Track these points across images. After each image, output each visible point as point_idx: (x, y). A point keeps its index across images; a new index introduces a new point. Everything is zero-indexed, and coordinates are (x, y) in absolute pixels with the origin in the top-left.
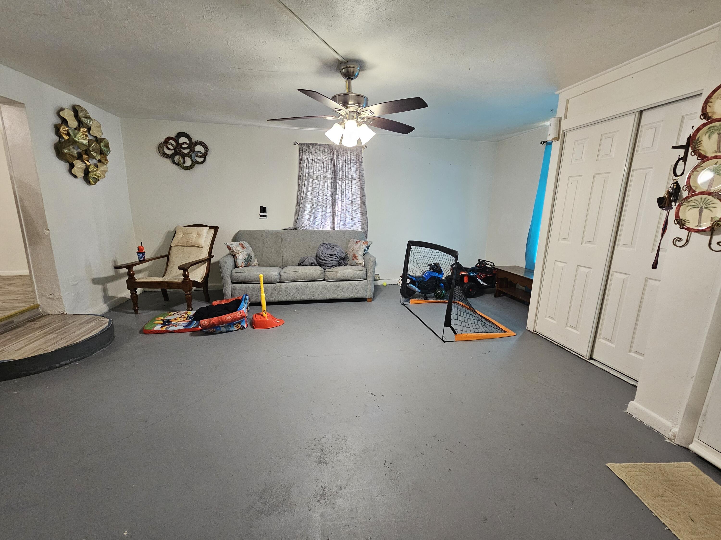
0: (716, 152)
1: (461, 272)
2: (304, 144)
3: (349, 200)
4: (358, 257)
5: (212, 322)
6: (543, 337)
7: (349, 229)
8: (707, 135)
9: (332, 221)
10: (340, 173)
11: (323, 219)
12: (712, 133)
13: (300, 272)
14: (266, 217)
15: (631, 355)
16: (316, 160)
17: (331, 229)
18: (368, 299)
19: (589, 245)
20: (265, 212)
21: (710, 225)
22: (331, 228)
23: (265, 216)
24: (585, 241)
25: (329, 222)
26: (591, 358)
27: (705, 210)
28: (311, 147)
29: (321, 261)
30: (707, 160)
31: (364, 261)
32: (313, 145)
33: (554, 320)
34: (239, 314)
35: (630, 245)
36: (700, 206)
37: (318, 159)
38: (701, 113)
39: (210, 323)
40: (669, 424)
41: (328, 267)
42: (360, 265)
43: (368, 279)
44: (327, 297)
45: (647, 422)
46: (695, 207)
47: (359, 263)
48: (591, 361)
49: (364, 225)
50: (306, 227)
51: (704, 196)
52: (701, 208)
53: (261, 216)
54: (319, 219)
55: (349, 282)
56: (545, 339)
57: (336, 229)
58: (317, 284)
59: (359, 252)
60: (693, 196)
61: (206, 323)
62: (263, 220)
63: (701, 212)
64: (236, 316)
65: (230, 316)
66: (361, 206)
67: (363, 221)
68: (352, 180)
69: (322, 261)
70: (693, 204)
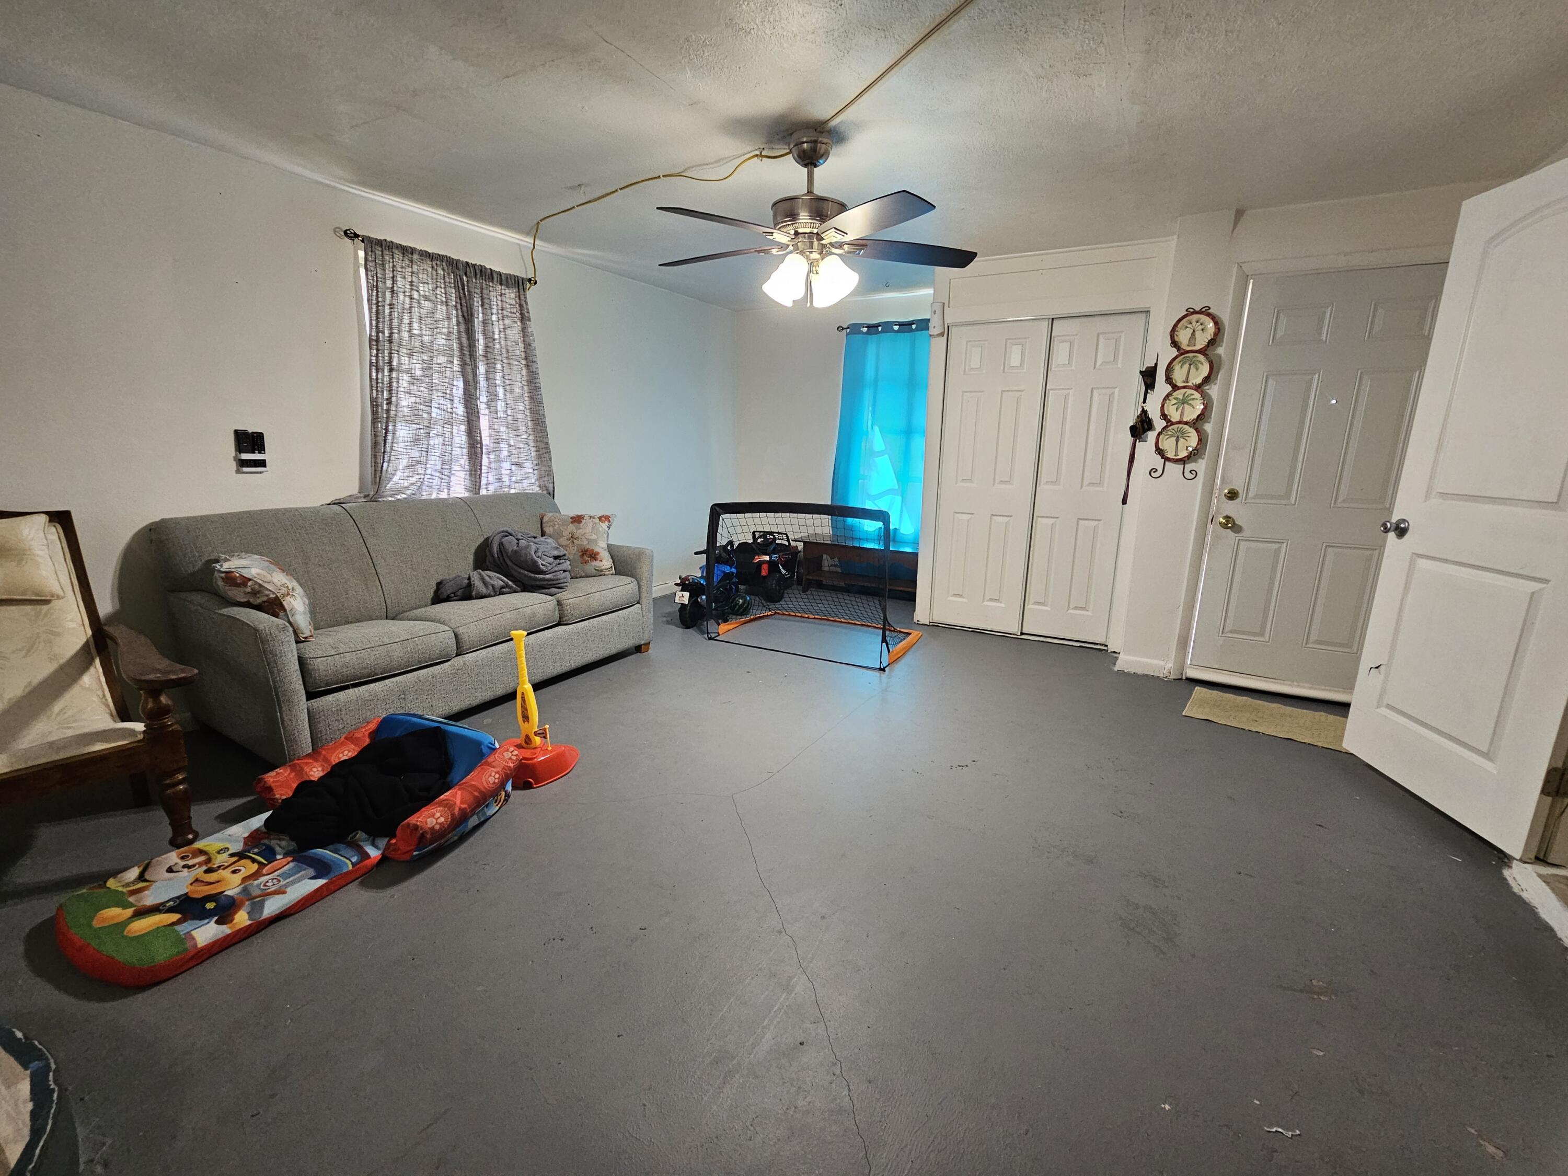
0: (1184, 382)
1: (756, 557)
2: (380, 243)
3: (508, 415)
4: (601, 554)
5: (460, 809)
6: (947, 626)
7: (513, 491)
8: (1180, 365)
9: (471, 471)
10: (481, 342)
11: (447, 463)
12: (1185, 363)
13: (508, 615)
14: (265, 466)
15: (1071, 613)
16: (416, 295)
17: (467, 494)
18: (643, 647)
19: (1003, 486)
20: (261, 449)
21: (1187, 454)
22: (467, 490)
23: (262, 463)
24: (997, 481)
25: (462, 474)
26: (1022, 634)
27: (1181, 440)
28: (398, 255)
29: (537, 576)
30: (1178, 390)
31: (613, 562)
32: (407, 251)
33: (963, 598)
34: (510, 759)
35: (1055, 483)
36: (1176, 435)
37: (422, 293)
38: (1170, 342)
39: (453, 815)
40: (1162, 663)
41: (556, 590)
42: (607, 573)
43: (644, 601)
44: (571, 665)
45: (1140, 671)
46: (1172, 436)
47: (603, 567)
48: (1023, 637)
49: (546, 479)
50: (409, 492)
51: (1181, 426)
52: (1178, 437)
53: (243, 463)
54: (433, 467)
55: (610, 615)
56: (952, 628)
57: (483, 492)
58: (550, 635)
59: (600, 542)
60: (1171, 425)
61: (442, 820)
62: (251, 478)
63: (1177, 441)
64: (507, 766)
65: (493, 774)
66: (534, 430)
67: (542, 468)
68: (511, 361)
69: (541, 576)
70: (1170, 433)
